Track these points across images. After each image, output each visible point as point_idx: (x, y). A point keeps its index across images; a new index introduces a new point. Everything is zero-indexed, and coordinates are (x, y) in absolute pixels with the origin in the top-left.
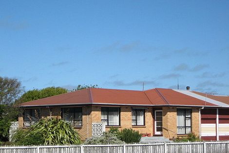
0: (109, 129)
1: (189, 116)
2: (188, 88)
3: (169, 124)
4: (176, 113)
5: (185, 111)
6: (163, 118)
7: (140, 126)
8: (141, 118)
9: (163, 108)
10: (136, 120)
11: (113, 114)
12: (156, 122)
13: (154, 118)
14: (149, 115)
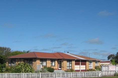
0: (43, 67)
1: (71, 63)
2: (68, 52)
3: (64, 65)
4: (66, 61)
5: (70, 61)
6: (62, 63)
7: (53, 66)
8: (54, 63)
9: (62, 60)
10: (52, 64)
11: (44, 62)
12: (59, 65)
13: (58, 63)
14: (56, 62)
